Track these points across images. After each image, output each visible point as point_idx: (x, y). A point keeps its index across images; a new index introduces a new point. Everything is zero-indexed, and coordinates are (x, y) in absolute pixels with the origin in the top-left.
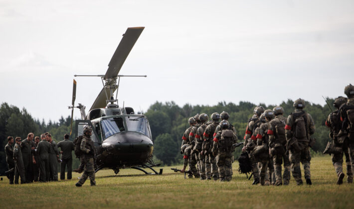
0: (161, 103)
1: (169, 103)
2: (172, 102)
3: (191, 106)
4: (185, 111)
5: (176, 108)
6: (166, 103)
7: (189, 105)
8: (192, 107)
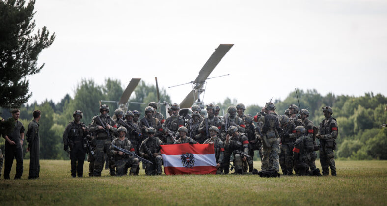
0: (302, 91)
1: (311, 91)
2: (315, 91)
3: (334, 96)
4: (327, 101)
5: (318, 97)
6: (308, 91)
7: (333, 95)
8: (336, 96)
